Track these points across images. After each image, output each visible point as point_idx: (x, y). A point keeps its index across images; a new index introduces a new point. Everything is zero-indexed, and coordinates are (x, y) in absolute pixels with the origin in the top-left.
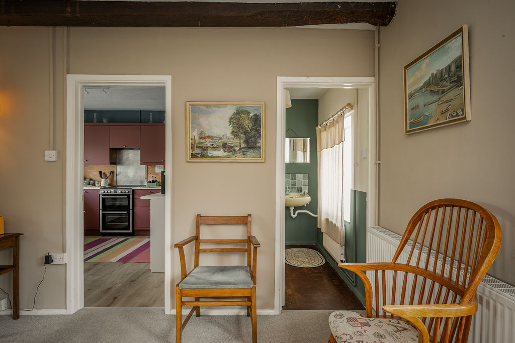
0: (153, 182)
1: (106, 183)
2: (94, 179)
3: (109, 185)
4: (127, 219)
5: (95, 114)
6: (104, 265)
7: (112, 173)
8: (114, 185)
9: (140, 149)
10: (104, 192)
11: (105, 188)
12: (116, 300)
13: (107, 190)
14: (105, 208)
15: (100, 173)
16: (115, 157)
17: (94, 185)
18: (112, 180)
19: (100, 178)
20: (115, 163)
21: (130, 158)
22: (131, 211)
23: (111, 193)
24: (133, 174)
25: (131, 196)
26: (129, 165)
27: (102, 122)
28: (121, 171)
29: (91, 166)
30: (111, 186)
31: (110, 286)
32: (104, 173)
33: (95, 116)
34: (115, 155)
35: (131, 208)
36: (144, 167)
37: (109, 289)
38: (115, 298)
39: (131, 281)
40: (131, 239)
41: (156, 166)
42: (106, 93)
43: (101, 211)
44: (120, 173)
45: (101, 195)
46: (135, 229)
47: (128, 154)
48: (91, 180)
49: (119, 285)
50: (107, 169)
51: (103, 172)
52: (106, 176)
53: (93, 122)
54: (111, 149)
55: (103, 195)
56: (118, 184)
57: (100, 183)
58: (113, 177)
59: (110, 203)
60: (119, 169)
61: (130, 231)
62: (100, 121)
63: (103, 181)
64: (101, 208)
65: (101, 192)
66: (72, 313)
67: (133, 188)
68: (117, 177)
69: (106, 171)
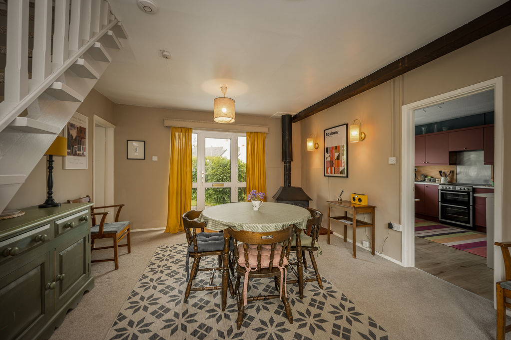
1: (445, 180)
2: (435, 177)
3: (448, 182)
4: (468, 214)
5: (435, 126)
6: (438, 245)
7: (452, 172)
8: (454, 182)
9: (483, 150)
10: (443, 188)
11: (444, 184)
12: (442, 274)
13: (446, 186)
15: (440, 172)
16: (455, 158)
17: (435, 181)
18: (452, 179)
19: (440, 176)
20: (455, 164)
21: (472, 159)
22: (471, 207)
23: (450, 189)
24: (475, 173)
25: (471, 193)
26: (470, 165)
27: (442, 131)
28: (462, 170)
29: (431, 167)
30: (451, 183)
31: (439, 262)
32: (444, 173)
33: (435, 127)
34: (455, 157)
35: (471, 204)
37: (438, 263)
38: (442, 272)
39: (461, 266)
40: (471, 233)
42: (441, 108)
43: (439, 202)
44: (460, 173)
45: (440, 190)
46: (475, 224)
47: (469, 156)
48: (432, 177)
49: (448, 264)
50: (447, 169)
51: (443, 171)
52: (446, 175)
53: (433, 132)
54: (450, 152)
55: (442, 190)
56: (458, 182)
57: (440, 181)
58: (453, 175)
59: (449, 197)
60: (459, 169)
61: (471, 225)
62: (440, 130)
63: (443, 179)
64: (440, 200)
65: (440, 187)
66: (405, 267)
67: (474, 187)
68: (458, 176)
69: (446, 171)
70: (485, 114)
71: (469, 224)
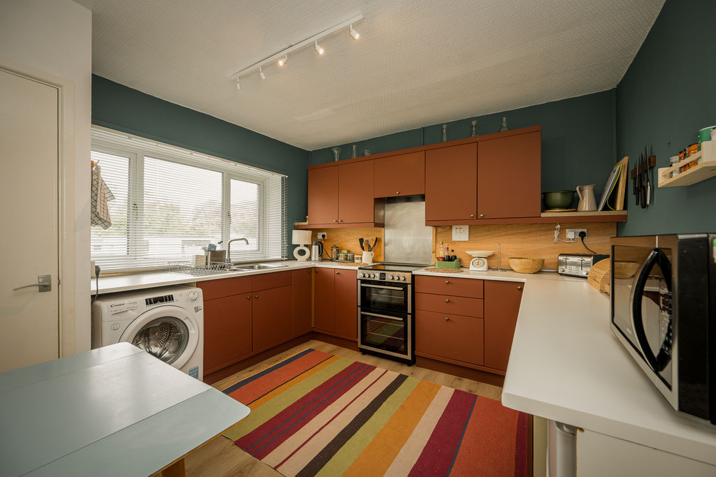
0: (450, 259)
2: (353, 251)
4: (403, 334)
5: (354, 146)
7: (378, 241)
9: (424, 200)
10: (364, 276)
11: (367, 268)
13: (369, 272)
14: (367, 303)
15: (361, 240)
16: (383, 214)
17: (353, 260)
18: (378, 254)
19: (360, 249)
20: (383, 224)
22: (409, 317)
23: (376, 279)
24: (411, 242)
25: (409, 287)
26: (405, 227)
27: (364, 156)
28: (392, 238)
29: (348, 229)
32: (366, 242)
33: (354, 149)
34: (383, 210)
35: (409, 310)
36: (430, 230)
40: (411, 382)
41: (454, 227)
43: (359, 309)
44: (390, 241)
45: (359, 281)
46: (416, 353)
48: (349, 252)
50: (371, 235)
51: (365, 239)
52: (369, 246)
53: (351, 158)
54: (375, 199)
55: (363, 281)
57: (361, 258)
58: (380, 248)
59: (373, 297)
60: (388, 234)
61: (409, 357)
62: (361, 155)
63: (365, 255)
64: (359, 304)
65: (360, 275)
67: (417, 272)
68: (386, 247)
69: (369, 238)
70: (424, 128)
71: (406, 354)
